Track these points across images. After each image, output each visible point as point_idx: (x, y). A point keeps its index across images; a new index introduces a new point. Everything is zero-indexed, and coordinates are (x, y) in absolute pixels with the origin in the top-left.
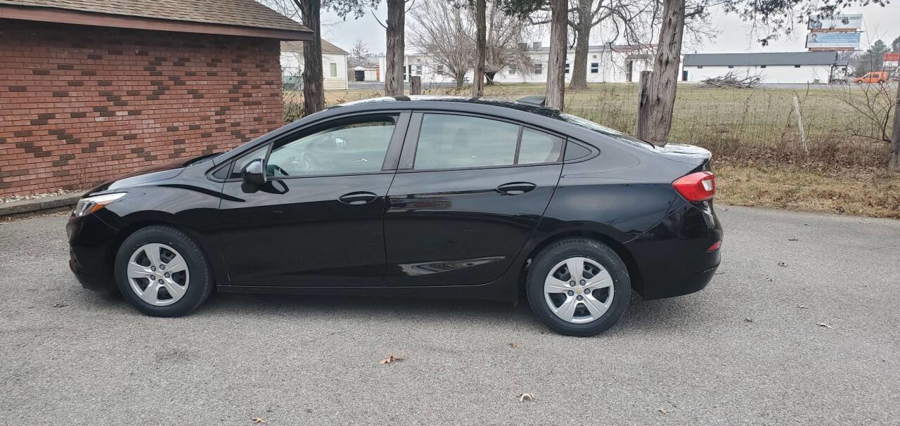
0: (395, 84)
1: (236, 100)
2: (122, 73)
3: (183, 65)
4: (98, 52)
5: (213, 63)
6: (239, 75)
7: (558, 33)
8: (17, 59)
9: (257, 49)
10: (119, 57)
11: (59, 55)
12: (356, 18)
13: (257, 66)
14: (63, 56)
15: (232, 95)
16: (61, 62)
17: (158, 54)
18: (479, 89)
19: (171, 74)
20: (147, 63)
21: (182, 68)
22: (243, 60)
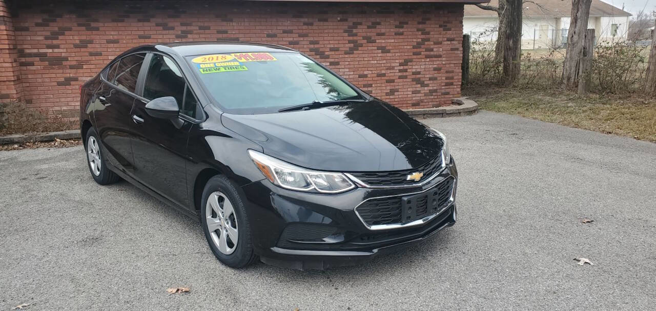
0: (575, 37)
1: (419, 54)
2: (327, 35)
3: (375, 28)
4: (311, 20)
5: (401, 25)
6: (422, 34)
8: (257, 28)
9: (441, 12)
10: (326, 23)
11: (284, 23)
13: (440, 26)
14: (286, 24)
15: (415, 50)
16: (286, 28)
17: (355, 20)
19: (364, 34)
20: (346, 27)
21: (373, 30)
22: (427, 22)
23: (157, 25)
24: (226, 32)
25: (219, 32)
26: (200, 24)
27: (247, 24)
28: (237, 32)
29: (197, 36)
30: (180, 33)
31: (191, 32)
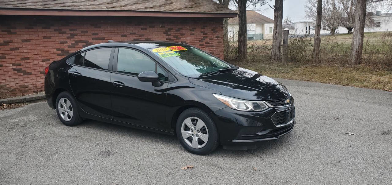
0: (277, 35)
1: (202, 45)
2: (154, 35)
3: (180, 31)
4: (145, 27)
5: (193, 29)
6: (203, 34)
8: (115, 31)
9: (212, 22)
10: (154, 29)
11: (130, 29)
12: (261, 6)
13: (212, 30)
14: (132, 29)
15: (200, 43)
16: (131, 31)
17: (169, 27)
18: (318, 35)
19: (174, 35)
20: (164, 31)
21: (179, 32)
22: (206, 28)
23: (55, 31)
24: (97, 34)
25: (93, 34)
26: (81, 30)
27: (109, 29)
28: (104, 34)
29: (80, 37)
30: (69, 35)
31: (76, 35)
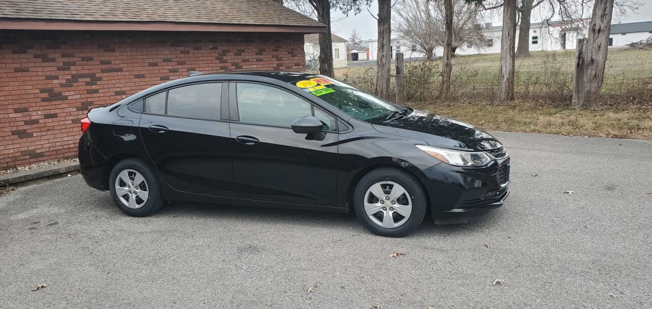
0: (384, 60)
2: (202, 62)
3: (241, 55)
4: (187, 49)
5: (260, 53)
6: (277, 60)
7: (509, 15)
8: (139, 57)
9: (288, 41)
10: (200, 51)
11: (163, 52)
12: (356, 14)
13: (289, 53)
14: (166, 53)
16: (165, 57)
17: (224, 48)
18: (448, 60)
19: (233, 61)
20: (217, 55)
21: (240, 57)
22: (279, 50)
23: (36, 56)
24: (109, 63)
25: (102, 63)
26: (81, 55)
27: (129, 54)
28: (120, 62)
29: (80, 68)
30: (61, 64)
31: (74, 64)
